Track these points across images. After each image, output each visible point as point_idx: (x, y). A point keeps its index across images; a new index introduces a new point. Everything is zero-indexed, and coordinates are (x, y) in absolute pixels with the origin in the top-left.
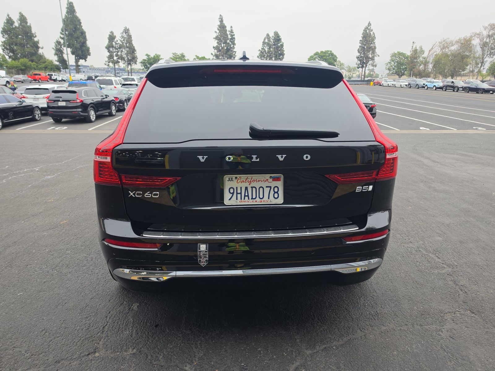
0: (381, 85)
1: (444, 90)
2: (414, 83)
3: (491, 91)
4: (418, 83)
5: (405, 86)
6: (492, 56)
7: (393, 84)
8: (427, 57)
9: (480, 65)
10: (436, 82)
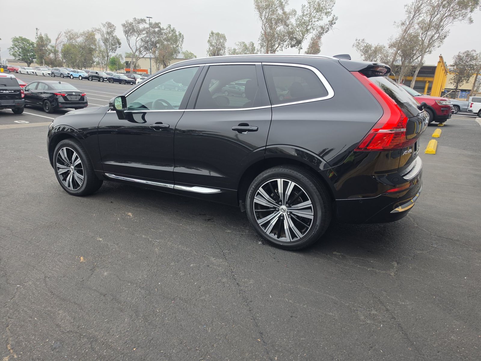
0: (17, 73)
1: (90, 80)
2: (58, 71)
3: (131, 82)
4: (61, 72)
5: (48, 75)
6: (114, 51)
7: (33, 72)
8: (55, 46)
9: (107, 58)
10: (81, 72)
